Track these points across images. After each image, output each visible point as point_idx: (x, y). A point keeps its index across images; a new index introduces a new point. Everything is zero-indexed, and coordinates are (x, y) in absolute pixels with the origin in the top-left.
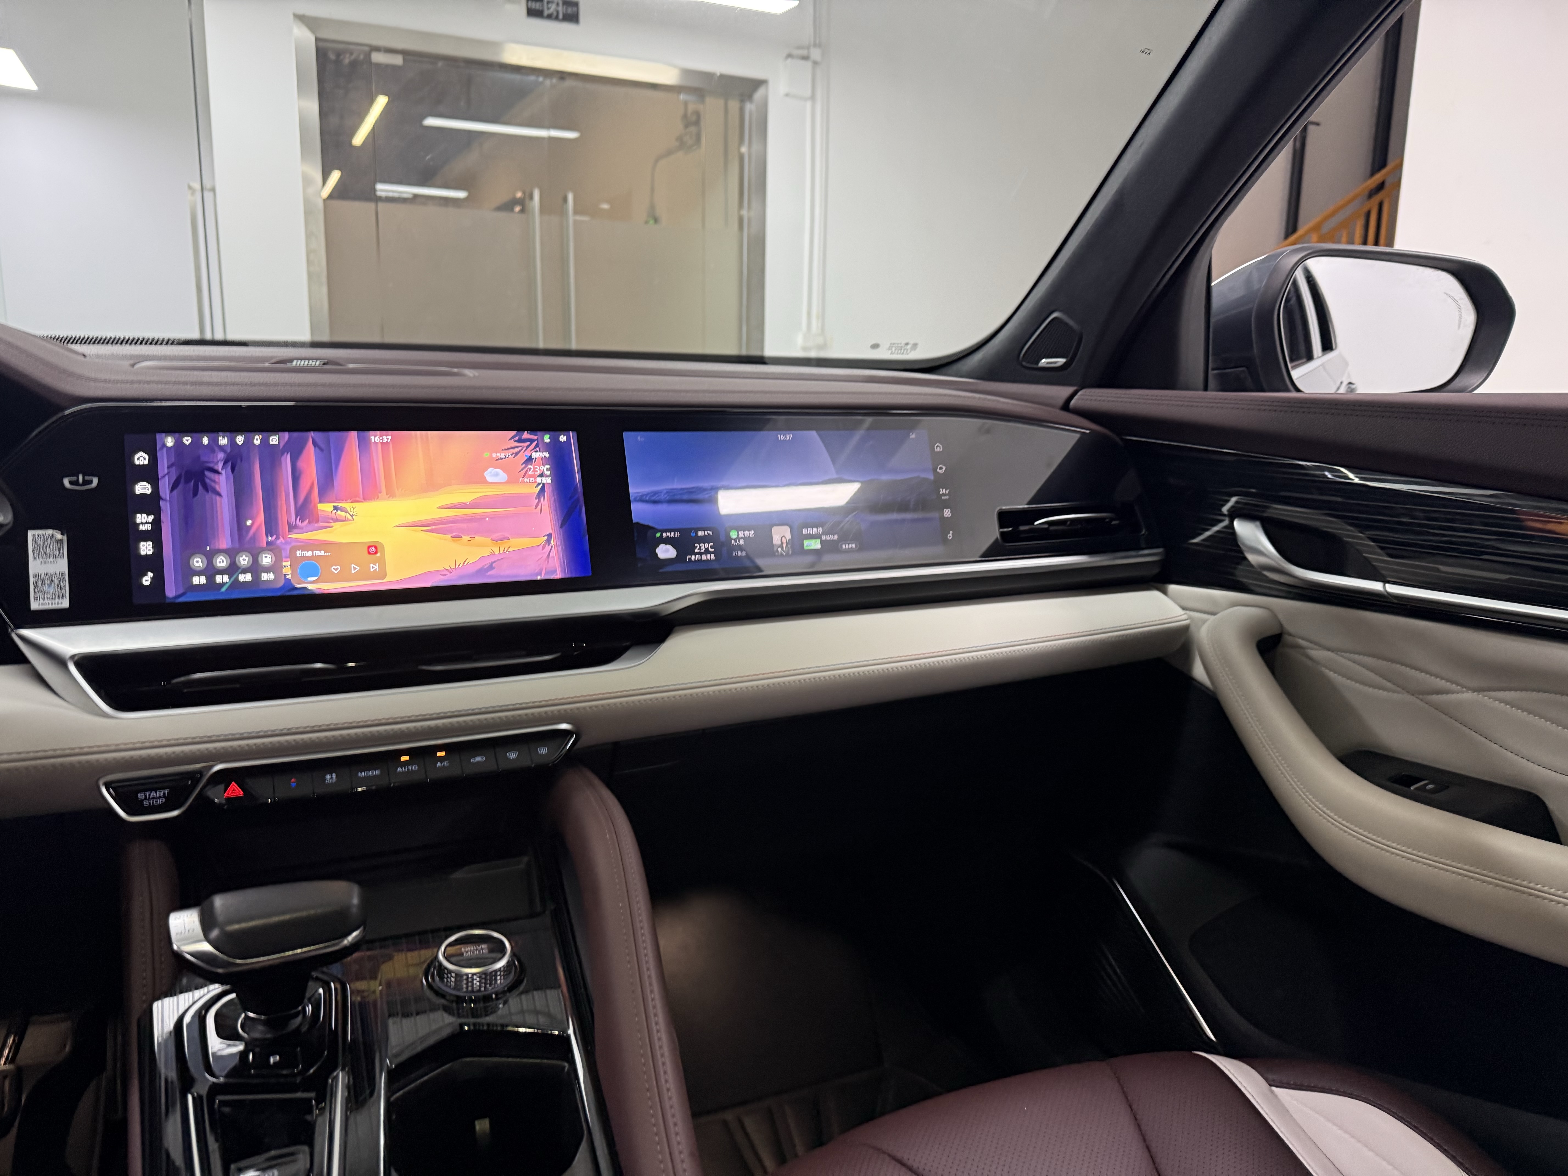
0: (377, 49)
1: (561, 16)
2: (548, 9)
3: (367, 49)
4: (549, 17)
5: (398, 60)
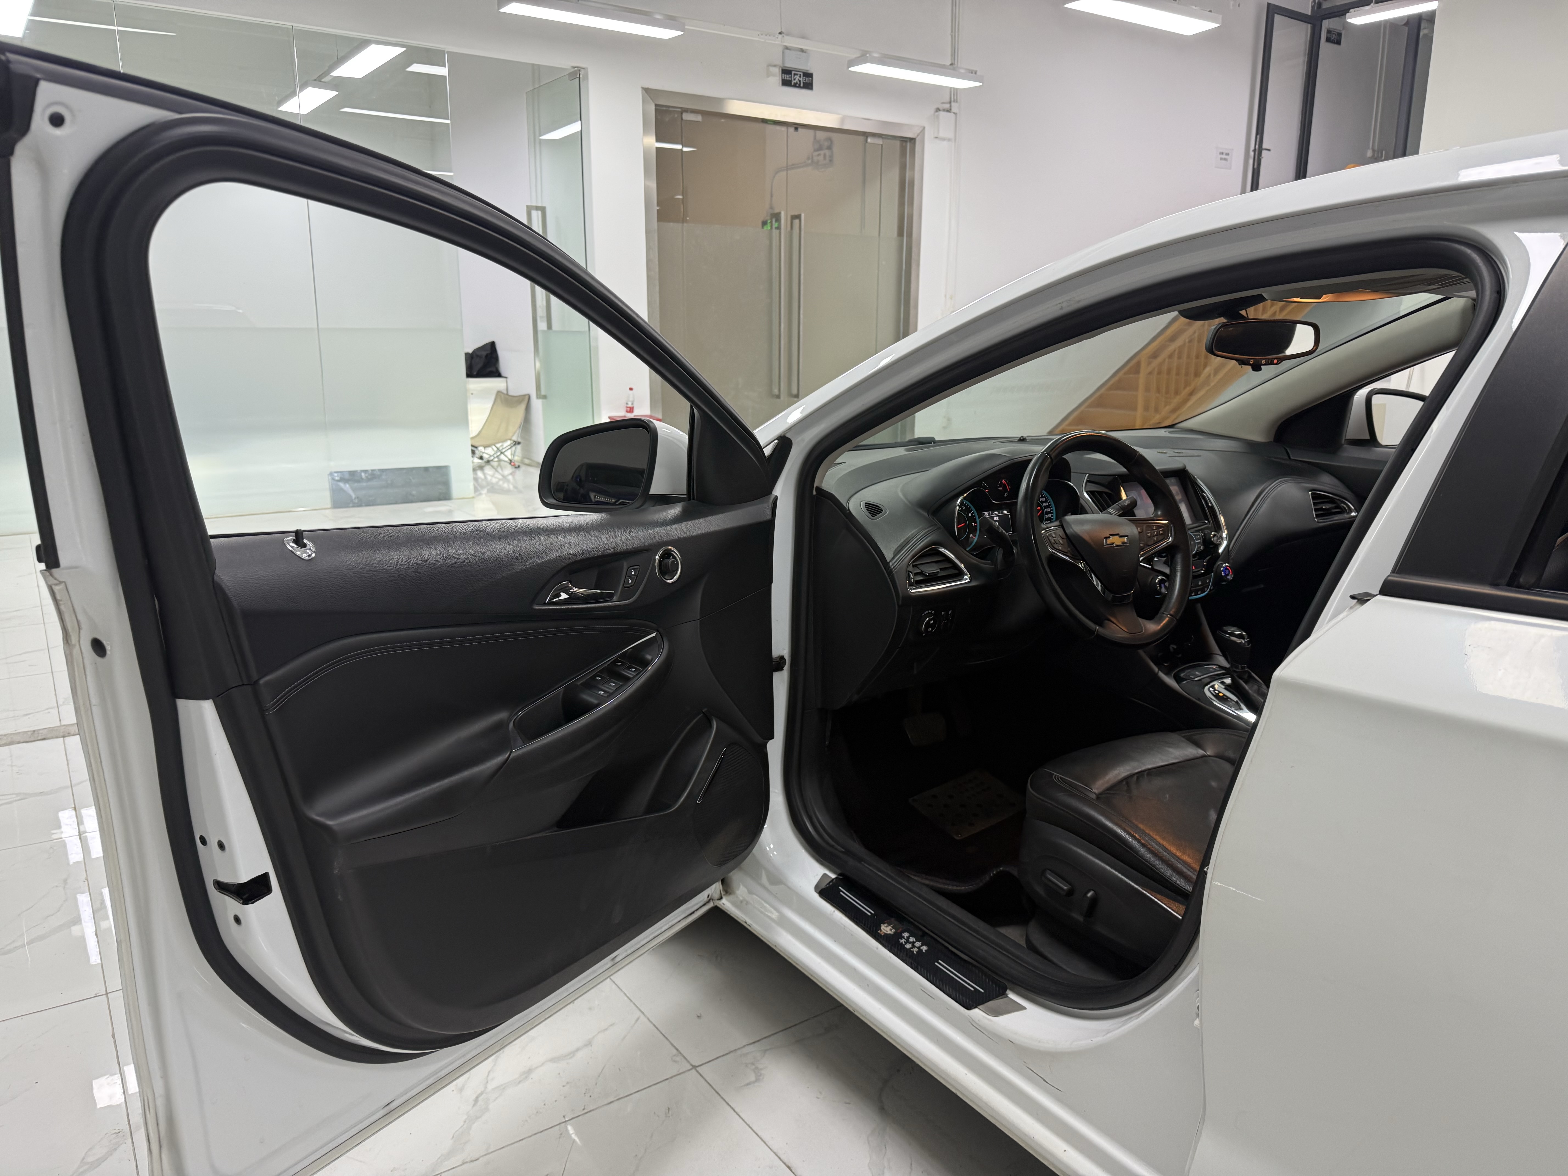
0: (686, 110)
1: (802, 85)
2: (794, 79)
3: (680, 110)
4: (795, 86)
5: (699, 118)
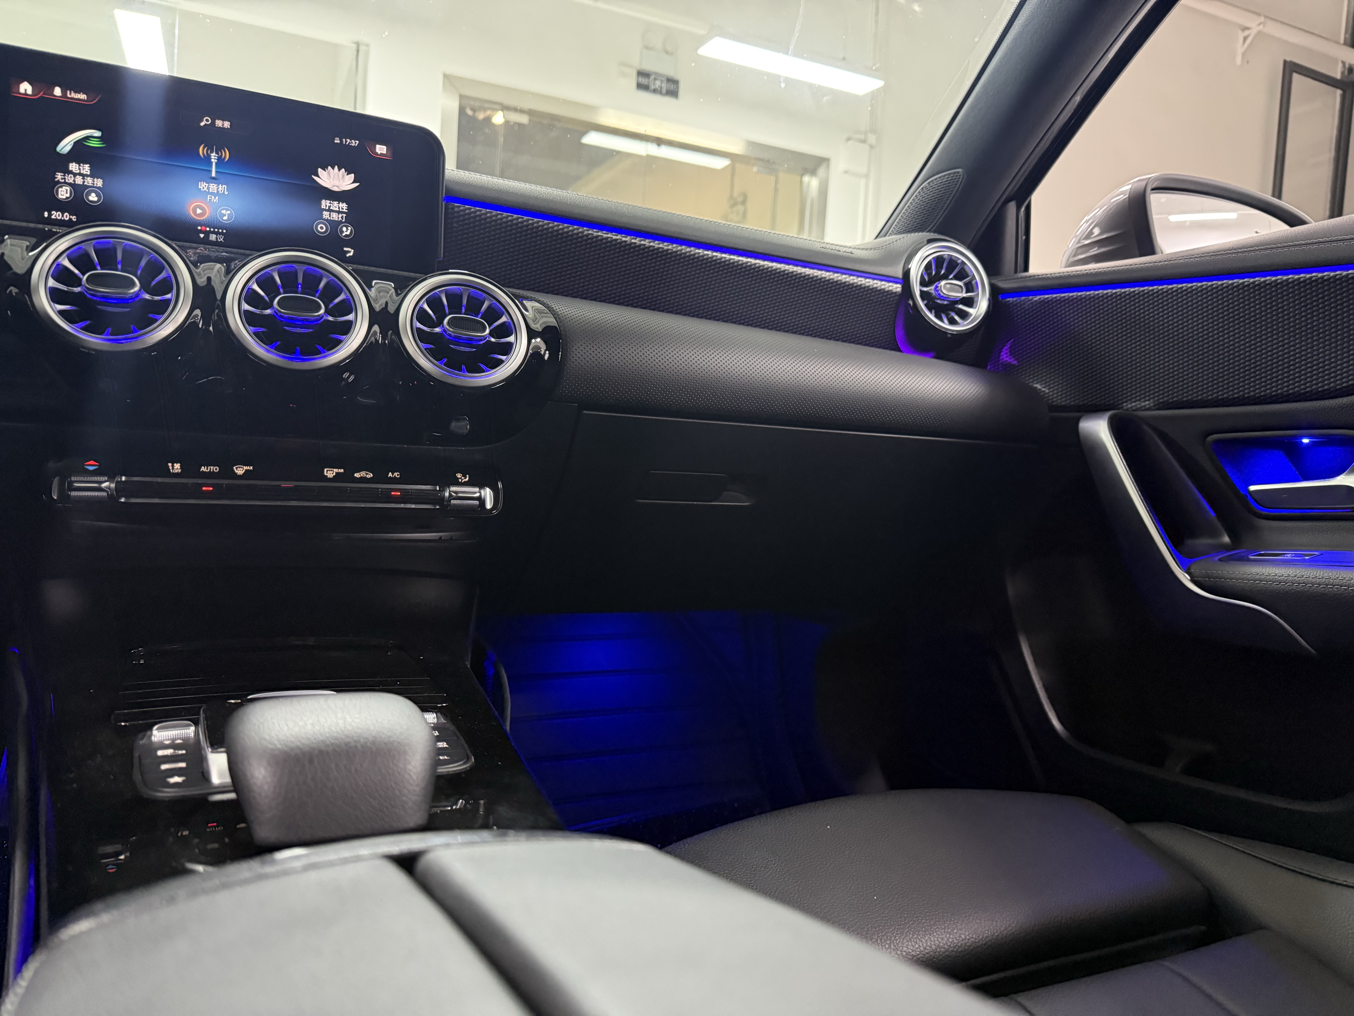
0: (508, 109)
1: (663, 92)
2: (654, 84)
3: (498, 106)
4: (655, 91)
5: (524, 119)
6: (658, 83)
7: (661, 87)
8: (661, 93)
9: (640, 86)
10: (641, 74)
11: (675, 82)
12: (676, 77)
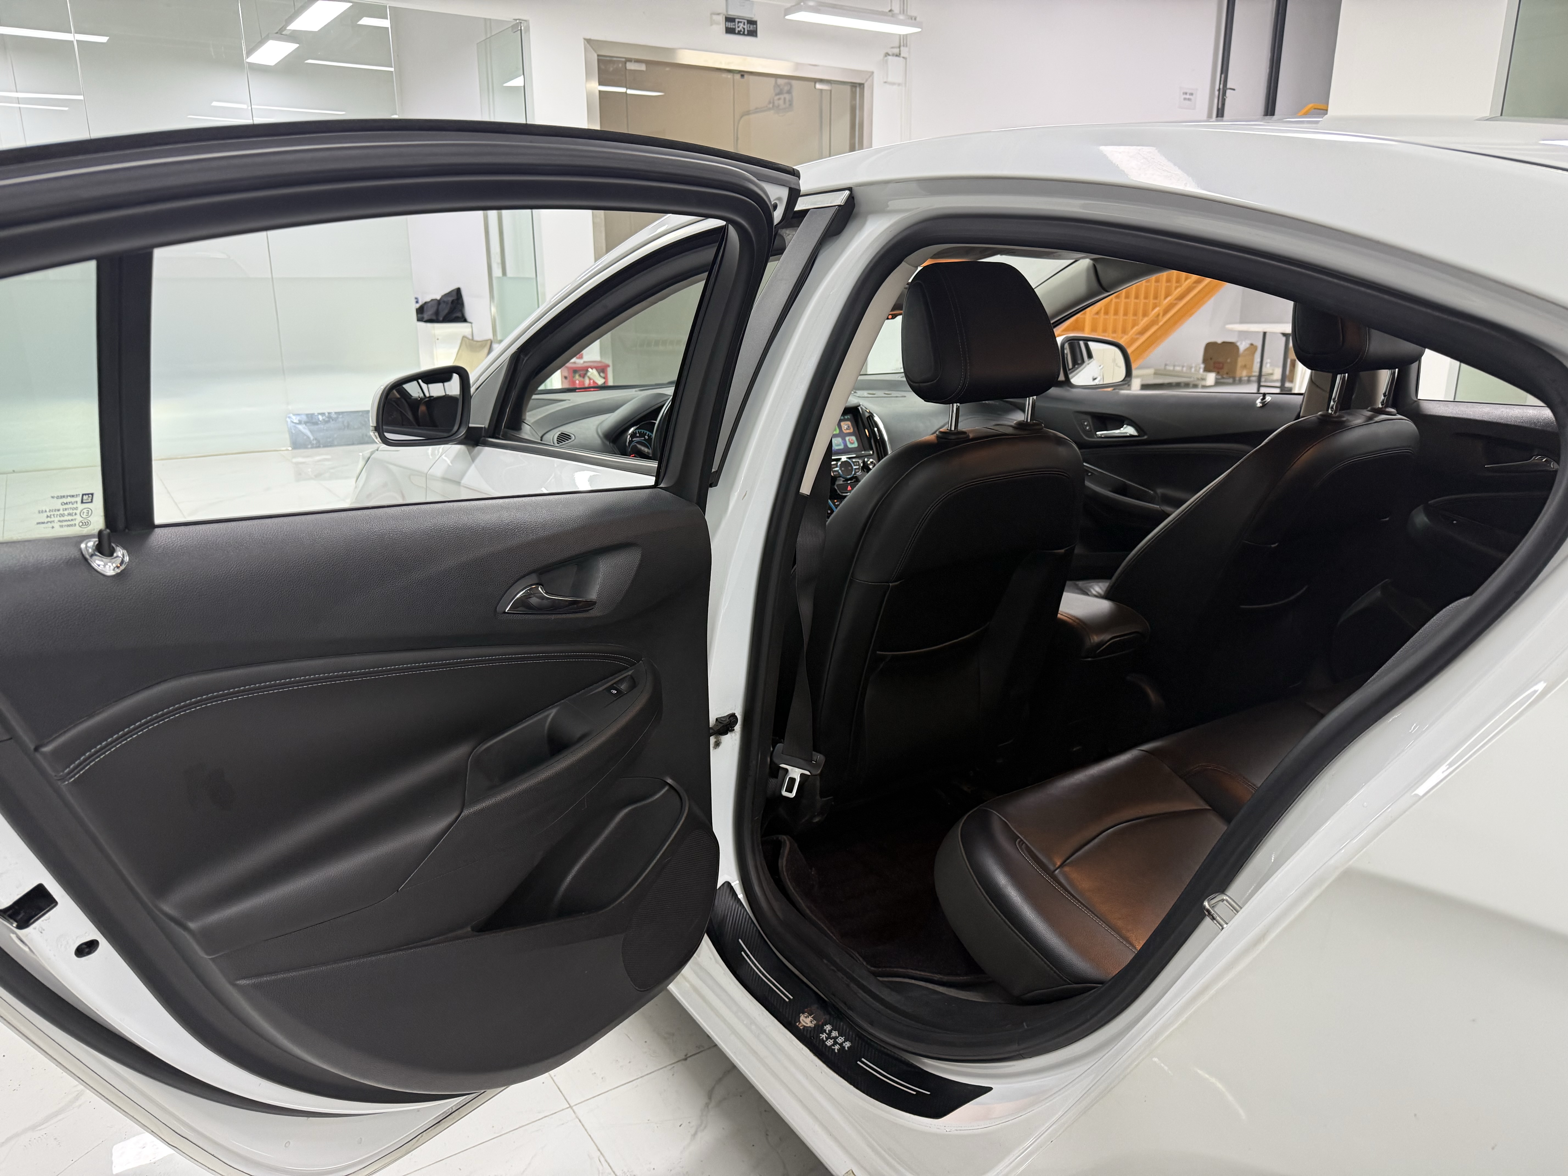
0: (630, 60)
1: (746, 33)
2: (738, 27)
3: (624, 60)
4: (739, 33)
5: (643, 67)
6: (741, 25)
7: (744, 29)
8: (744, 34)
9: (730, 31)
10: (729, 19)
11: (752, 23)
12: (755, 19)
